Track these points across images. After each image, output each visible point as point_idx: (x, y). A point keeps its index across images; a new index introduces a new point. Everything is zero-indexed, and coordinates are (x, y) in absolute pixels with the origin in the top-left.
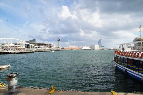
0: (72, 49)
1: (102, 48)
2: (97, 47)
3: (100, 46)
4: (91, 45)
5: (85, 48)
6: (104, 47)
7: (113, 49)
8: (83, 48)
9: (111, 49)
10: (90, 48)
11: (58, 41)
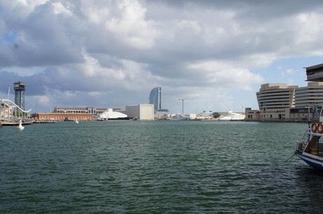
0: (66, 120)
1: (160, 115)
2: (147, 113)
3: (156, 108)
4: (127, 107)
5: (110, 114)
6: (167, 111)
7: (196, 120)
8: (103, 116)
9: (190, 120)
10: (126, 116)
11: (17, 90)
